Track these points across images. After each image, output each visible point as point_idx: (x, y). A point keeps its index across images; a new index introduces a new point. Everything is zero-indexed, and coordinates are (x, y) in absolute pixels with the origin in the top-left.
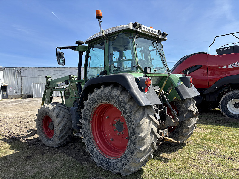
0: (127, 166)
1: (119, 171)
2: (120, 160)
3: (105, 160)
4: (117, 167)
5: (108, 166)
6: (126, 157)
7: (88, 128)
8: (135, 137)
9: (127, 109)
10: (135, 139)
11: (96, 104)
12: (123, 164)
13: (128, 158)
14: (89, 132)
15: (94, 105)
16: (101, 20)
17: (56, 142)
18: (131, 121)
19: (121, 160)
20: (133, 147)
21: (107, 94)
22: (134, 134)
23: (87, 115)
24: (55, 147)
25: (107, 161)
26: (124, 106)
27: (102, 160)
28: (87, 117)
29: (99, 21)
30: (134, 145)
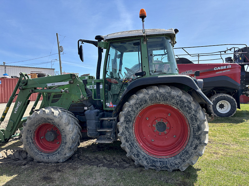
0: (188, 161)
1: (178, 167)
2: (178, 156)
3: (157, 161)
4: (176, 164)
5: (164, 165)
6: (187, 152)
7: (131, 131)
8: (200, 133)
9: (191, 109)
10: (199, 134)
11: (145, 105)
12: (184, 160)
13: (190, 153)
14: (132, 135)
15: (142, 106)
16: (145, 19)
17: (65, 154)
18: (196, 119)
19: (181, 156)
20: (197, 142)
21: (165, 95)
22: (199, 130)
23: (131, 117)
24: (61, 161)
25: (160, 161)
26: (188, 106)
27: (154, 161)
28: (131, 119)
30: (198, 140)
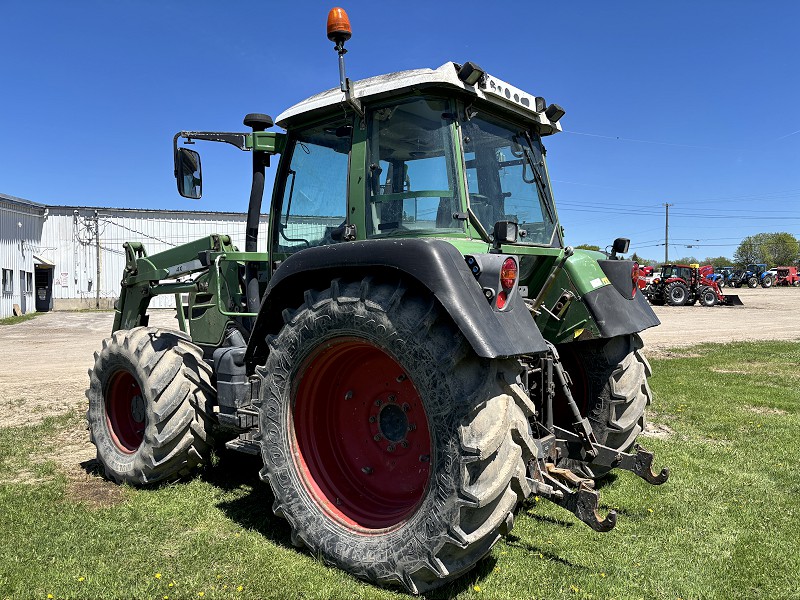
29: (336, 49)
